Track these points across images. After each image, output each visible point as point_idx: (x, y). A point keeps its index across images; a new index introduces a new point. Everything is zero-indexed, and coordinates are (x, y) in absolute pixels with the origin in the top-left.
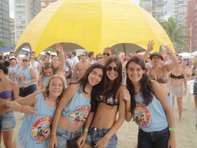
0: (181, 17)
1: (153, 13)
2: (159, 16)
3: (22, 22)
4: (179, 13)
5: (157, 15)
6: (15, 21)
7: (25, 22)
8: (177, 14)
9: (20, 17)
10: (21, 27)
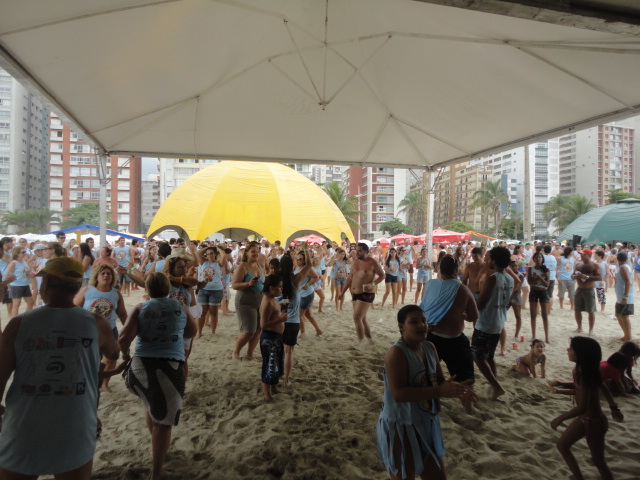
7: (7, 159)
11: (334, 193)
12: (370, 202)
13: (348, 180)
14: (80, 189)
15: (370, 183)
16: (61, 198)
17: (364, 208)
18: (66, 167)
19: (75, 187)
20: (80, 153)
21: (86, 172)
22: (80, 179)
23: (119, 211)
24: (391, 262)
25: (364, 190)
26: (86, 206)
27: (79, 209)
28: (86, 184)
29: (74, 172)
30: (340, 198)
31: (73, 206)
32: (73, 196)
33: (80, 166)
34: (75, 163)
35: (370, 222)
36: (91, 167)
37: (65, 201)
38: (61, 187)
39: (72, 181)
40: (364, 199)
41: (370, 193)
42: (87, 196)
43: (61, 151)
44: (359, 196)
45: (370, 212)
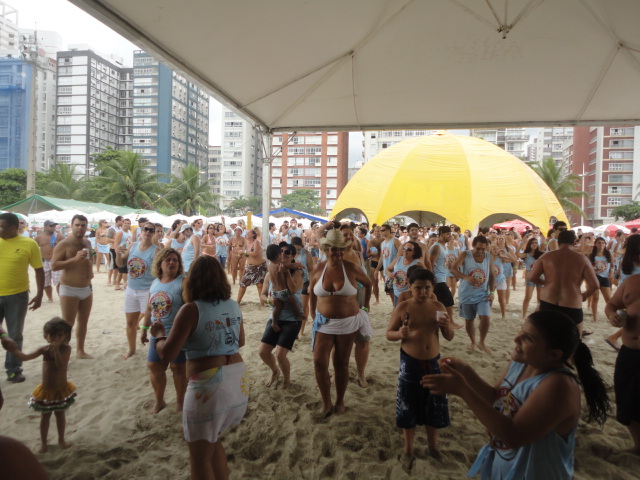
0: (559, 146)
1: (499, 139)
2: (512, 143)
3: (235, 153)
4: (554, 138)
5: (508, 143)
6: (222, 149)
7: (240, 153)
8: (550, 138)
9: (232, 144)
10: (233, 163)
11: (548, 171)
12: (599, 183)
13: (571, 158)
14: (296, 177)
15: (600, 160)
16: (280, 186)
17: (590, 190)
18: (285, 158)
19: (291, 175)
20: (296, 144)
21: (300, 161)
22: (295, 168)
23: (328, 196)
24: (597, 258)
25: (592, 168)
26: (298, 193)
27: (293, 195)
28: (301, 173)
29: (291, 162)
30: (556, 177)
31: (290, 192)
32: (290, 184)
33: (295, 156)
34: (292, 154)
35: (598, 206)
36: (304, 156)
37: (284, 189)
38: (280, 175)
39: (289, 170)
40: (591, 179)
41: (599, 171)
42: (301, 183)
43: (281, 144)
44: (584, 174)
45: (599, 194)
